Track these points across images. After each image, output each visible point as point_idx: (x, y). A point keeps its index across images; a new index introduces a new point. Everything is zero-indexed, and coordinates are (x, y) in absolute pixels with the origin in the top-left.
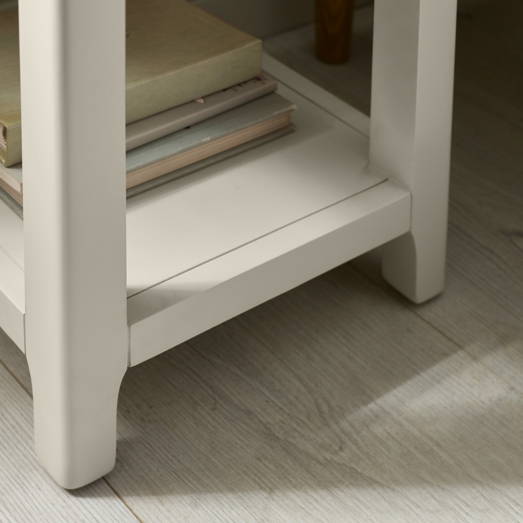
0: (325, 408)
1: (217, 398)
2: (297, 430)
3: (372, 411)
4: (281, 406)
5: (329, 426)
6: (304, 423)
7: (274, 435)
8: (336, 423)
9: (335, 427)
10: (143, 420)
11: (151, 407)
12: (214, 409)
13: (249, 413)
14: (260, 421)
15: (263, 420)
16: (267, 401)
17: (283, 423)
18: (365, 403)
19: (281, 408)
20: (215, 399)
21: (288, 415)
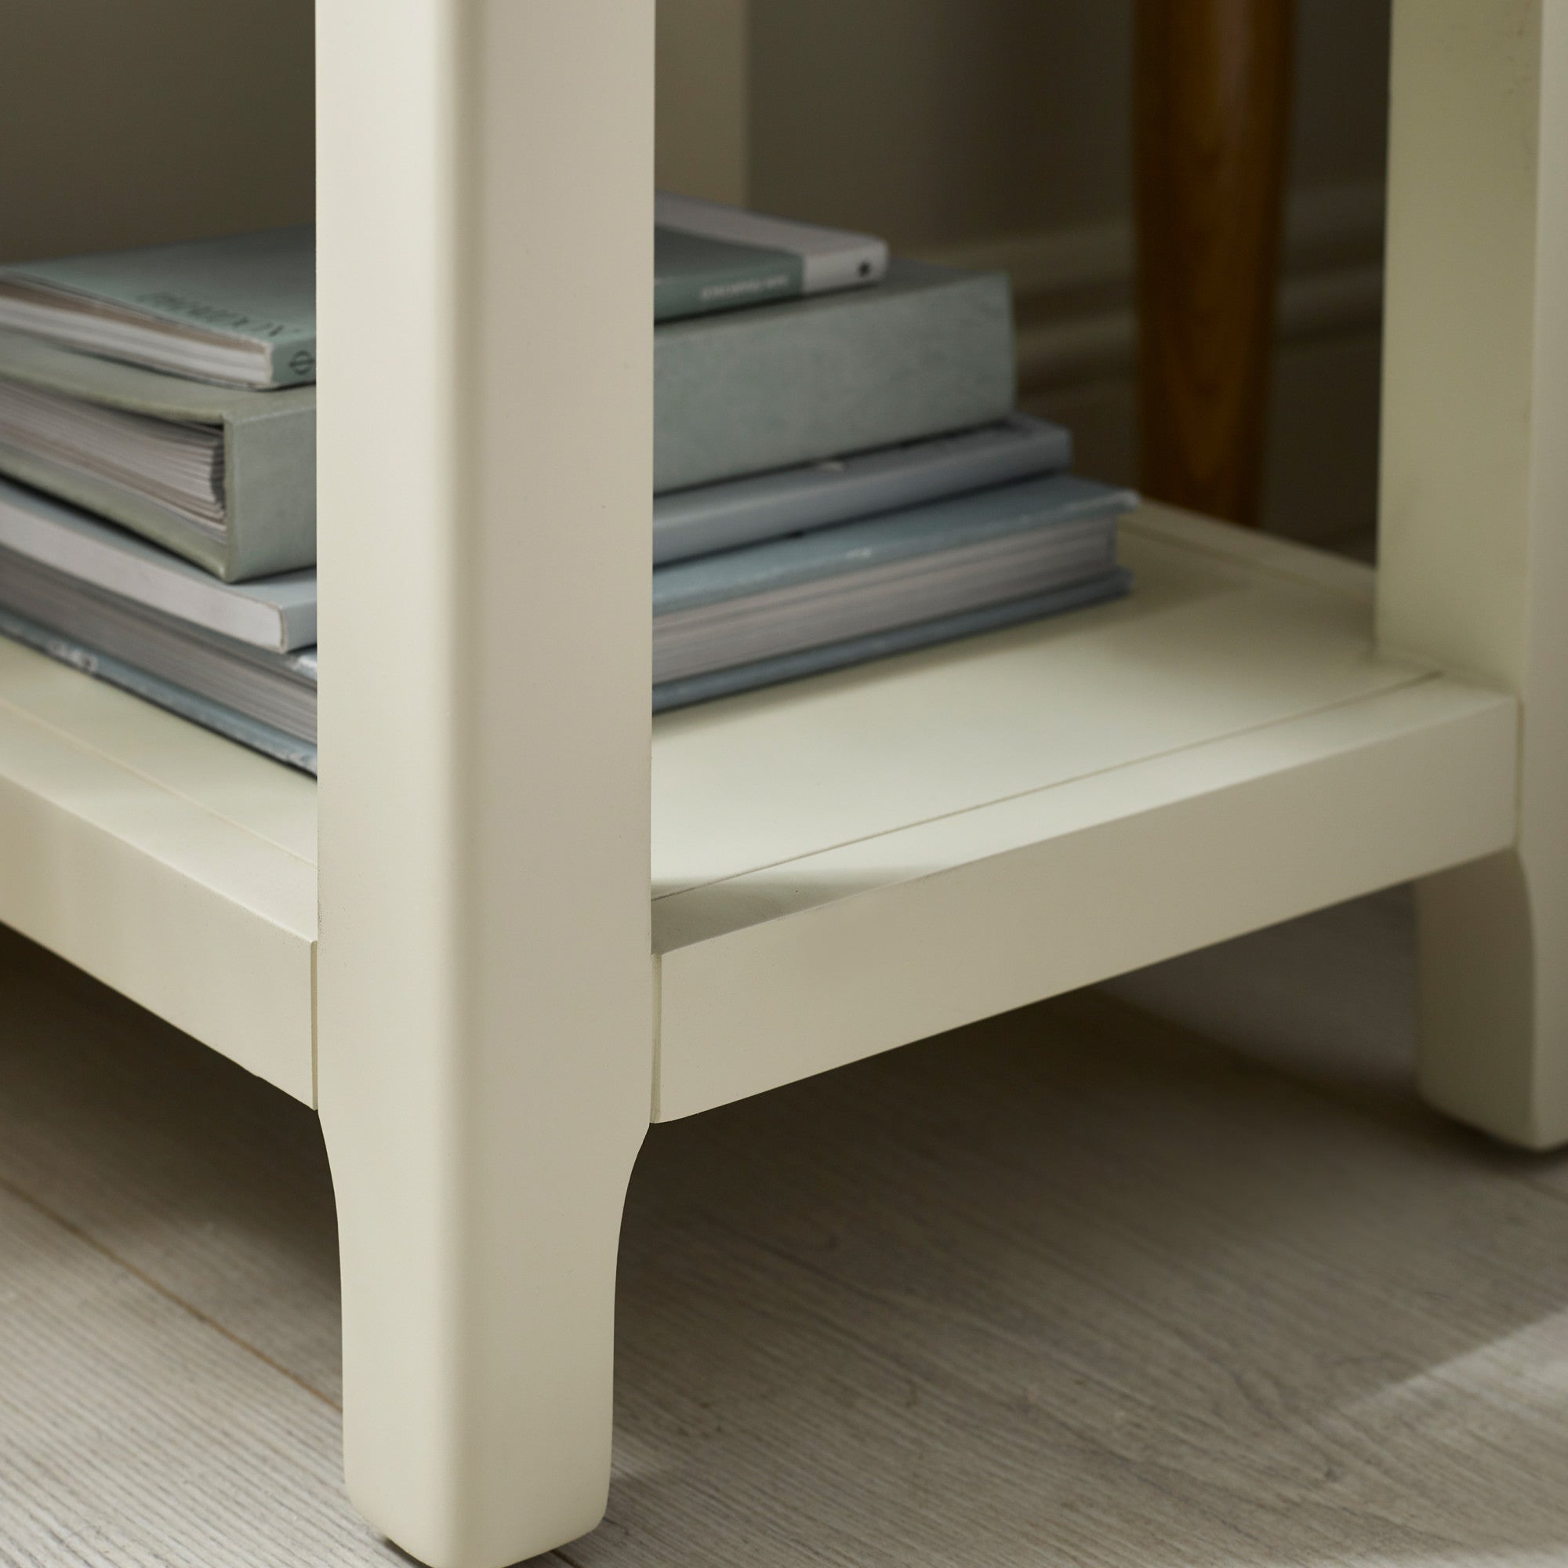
0: (1268, 1391)
1: (917, 1379)
2: (1183, 1442)
3: (1420, 1393)
4: (1126, 1390)
5: (1286, 1429)
6: (1205, 1424)
7: (1112, 1453)
8: (1309, 1422)
9: (1305, 1430)
10: (682, 1432)
11: (705, 1406)
12: (908, 1405)
13: (1024, 1407)
14: (1064, 1425)
15: (1071, 1422)
16: (1079, 1383)
17: (1138, 1426)
18: (1397, 1377)
19: (1125, 1397)
20: (910, 1382)
21: (1152, 1409)
